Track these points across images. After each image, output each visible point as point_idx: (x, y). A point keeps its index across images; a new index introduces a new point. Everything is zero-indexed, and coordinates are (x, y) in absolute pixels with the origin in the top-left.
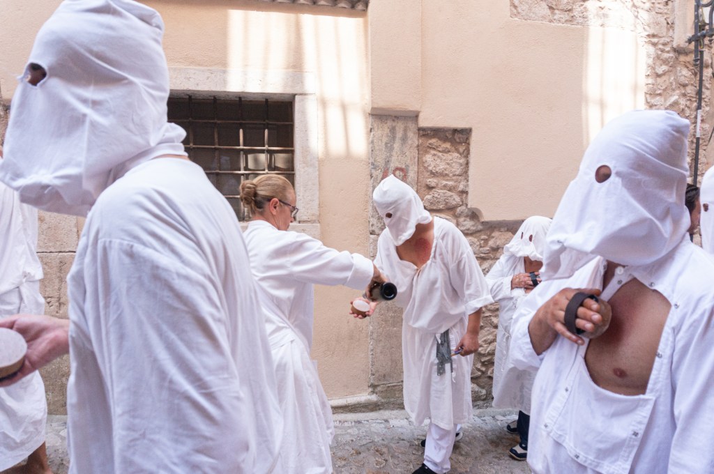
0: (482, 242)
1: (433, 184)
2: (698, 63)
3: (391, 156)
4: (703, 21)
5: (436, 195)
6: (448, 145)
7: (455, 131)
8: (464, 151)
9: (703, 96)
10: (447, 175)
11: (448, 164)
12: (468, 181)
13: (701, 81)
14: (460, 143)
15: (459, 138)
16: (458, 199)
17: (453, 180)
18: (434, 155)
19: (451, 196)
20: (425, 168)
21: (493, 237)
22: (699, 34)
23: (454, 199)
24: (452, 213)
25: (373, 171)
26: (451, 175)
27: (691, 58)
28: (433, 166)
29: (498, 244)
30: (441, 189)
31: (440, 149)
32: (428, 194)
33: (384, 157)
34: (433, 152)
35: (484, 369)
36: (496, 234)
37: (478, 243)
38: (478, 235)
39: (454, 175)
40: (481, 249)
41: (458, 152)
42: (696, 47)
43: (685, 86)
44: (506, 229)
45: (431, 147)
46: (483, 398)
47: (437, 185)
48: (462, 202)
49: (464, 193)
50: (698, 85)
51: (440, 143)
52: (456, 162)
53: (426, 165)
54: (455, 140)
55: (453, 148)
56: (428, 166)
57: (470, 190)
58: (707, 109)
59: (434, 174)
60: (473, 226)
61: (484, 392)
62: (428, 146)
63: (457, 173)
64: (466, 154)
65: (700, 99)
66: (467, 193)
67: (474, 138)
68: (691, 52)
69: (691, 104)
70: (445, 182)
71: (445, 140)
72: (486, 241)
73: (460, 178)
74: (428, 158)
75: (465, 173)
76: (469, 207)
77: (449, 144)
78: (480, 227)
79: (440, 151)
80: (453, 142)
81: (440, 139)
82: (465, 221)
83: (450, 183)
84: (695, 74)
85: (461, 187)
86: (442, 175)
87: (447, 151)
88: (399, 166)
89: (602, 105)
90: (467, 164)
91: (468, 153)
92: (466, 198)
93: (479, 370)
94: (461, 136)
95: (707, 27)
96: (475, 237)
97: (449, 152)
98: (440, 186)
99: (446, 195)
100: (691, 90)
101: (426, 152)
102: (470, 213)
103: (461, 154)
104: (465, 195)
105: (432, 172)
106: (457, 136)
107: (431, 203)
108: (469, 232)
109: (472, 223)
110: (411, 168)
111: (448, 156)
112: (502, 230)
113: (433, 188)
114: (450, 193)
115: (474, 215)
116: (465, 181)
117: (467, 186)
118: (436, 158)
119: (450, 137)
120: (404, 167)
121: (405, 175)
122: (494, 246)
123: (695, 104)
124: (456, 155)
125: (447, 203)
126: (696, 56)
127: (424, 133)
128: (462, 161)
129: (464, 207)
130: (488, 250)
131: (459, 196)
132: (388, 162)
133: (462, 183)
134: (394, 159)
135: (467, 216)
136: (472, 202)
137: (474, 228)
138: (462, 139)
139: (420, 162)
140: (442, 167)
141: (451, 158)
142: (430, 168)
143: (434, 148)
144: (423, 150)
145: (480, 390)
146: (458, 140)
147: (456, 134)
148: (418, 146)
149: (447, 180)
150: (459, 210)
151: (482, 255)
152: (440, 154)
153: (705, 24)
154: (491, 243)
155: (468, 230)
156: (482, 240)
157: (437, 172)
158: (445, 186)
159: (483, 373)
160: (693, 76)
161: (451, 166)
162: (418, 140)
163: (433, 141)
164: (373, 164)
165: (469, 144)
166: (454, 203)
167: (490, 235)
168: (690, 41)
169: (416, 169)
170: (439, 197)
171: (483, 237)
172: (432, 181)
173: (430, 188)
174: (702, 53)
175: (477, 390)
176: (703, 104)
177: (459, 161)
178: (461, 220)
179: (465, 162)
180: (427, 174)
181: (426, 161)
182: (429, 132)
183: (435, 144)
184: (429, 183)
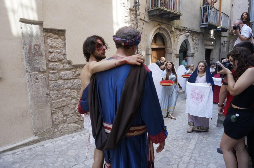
0: (74, 72)
1: (52, 51)
2: (136, 14)
3: (32, 40)
4: (137, 1)
5: (54, 56)
6: (56, 36)
7: (59, 30)
9: (138, 24)
10: (57, 48)
11: (57, 43)
12: (66, 50)
13: (137, 20)
14: (62, 35)
15: (61, 33)
16: (63, 57)
17: (60, 50)
18: (51, 40)
19: (60, 56)
20: (48, 45)
21: (77, 70)
22: (136, 5)
23: (61, 57)
24: (61, 62)
25: (24, 46)
26: (59, 48)
27: (134, 12)
28: (51, 44)
29: (79, 73)
30: (56, 53)
31: (54, 37)
32: (50, 55)
33: (29, 40)
34: (51, 38)
35: (79, 118)
36: (78, 69)
37: (72, 73)
38: (72, 70)
39: (60, 48)
40: (73, 75)
41: (61, 39)
42: (135, 9)
43: (133, 21)
44: (82, 67)
45: (49, 36)
46: (80, 128)
47: (54, 51)
48: (65, 58)
49: (65, 54)
50: (136, 21)
51: (53, 35)
52: (60, 43)
53: (48, 43)
54: (59, 34)
55: (59, 37)
56: (49, 44)
57: (67, 53)
58: (139, 28)
59: (52, 47)
60: (70, 67)
61: (80, 126)
62: (48, 36)
63: (61, 47)
64: (64, 39)
65: (137, 25)
66: (66, 54)
67: (67, 34)
68: (134, 10)
69: (135, 27)
70: (57, 50)
71: (55, 34)
72: (75, 72)
73: (63, 49)
74: (49, 41)
75: (64, 47)
76: (67, 60)
78: (72, 67)
79: (53, 38)
81: (53, 33)
82: (66, 65)
83: (59, 51)
84: (135, 17)
85: (63, 52)
86: (55, 47)
87: (56, 38)
88: (36, 44)
90: (65, 43)
91: (65, 39)
92: (66, 56)
93: (77, 119)
94: (61, 32)
95: (138, 3)
96: (71, 71)
97: (57, 38)
98: (55, 52)
99: (58, 55)
100: (135, 22)
101: (48, 38)
102: (68, 62)
103: (62, 40)
104: (65, 55)
106: (60, 33)
107: (52, 59)
108: (68, 69)
109: (69, 66)
110: (42, 45)
112: (80, 68)
113: (52, 53)
114: (59, 55)
115: (69, 63)
116: (65, 50)
117: (66, 52)
118: (52, 41)
119: (57, 33)
120: (38, 44)
121: (39, 48)
122: (78, 74)
123: (136, 27)
124: (60, 40)
125: (58, 59)
126: (135, 12)
127: (46, 31)
128: (63, 42)
129: (65, 60)
130: (76, 75)
131: (63, 56)
132: (31, 42)
133: (64, 51)
134: (34, 40)
135: (67, 63)
136: (68, 58)
137: (70, 68)
139: (45, 42)
140: (55, 44)
141: (58, 41)
142: (50, 45)
143: (51, 37)
144: (46, 38)
145: (78, 125)
146: (60, 34)
147: (59, 32)
148: (44, 36)
149: (58, 50)
150: (63, 61)
151: (74, 77)
152: (54, 39)
153: (137, 2)
154: (77, 73)
155: (68, 68)
156: (73, 72)
157: (53, 46)
158: (57, 52)
159: (79, 119)
160: (135, 18)
161: (59, 44)
162: (44, 33)
163: (50, 34)
164: (24, 43)
165: (65, 36)
167: (76, 70)
168: (133, 7)
169: (44, 45)
170: (55, 56)
171: (73, 71)
172: (52, 50)
173: (51, 53)
174: (137, 11)
175: (77, 126)
176: (138, 27)
177: (61, 42)
178: (65, 64)
179: (64, 43)
180: (49, 47)
181: (48, 42)
182: (48, 30)
183: (51, 35)
184: (50, 51)
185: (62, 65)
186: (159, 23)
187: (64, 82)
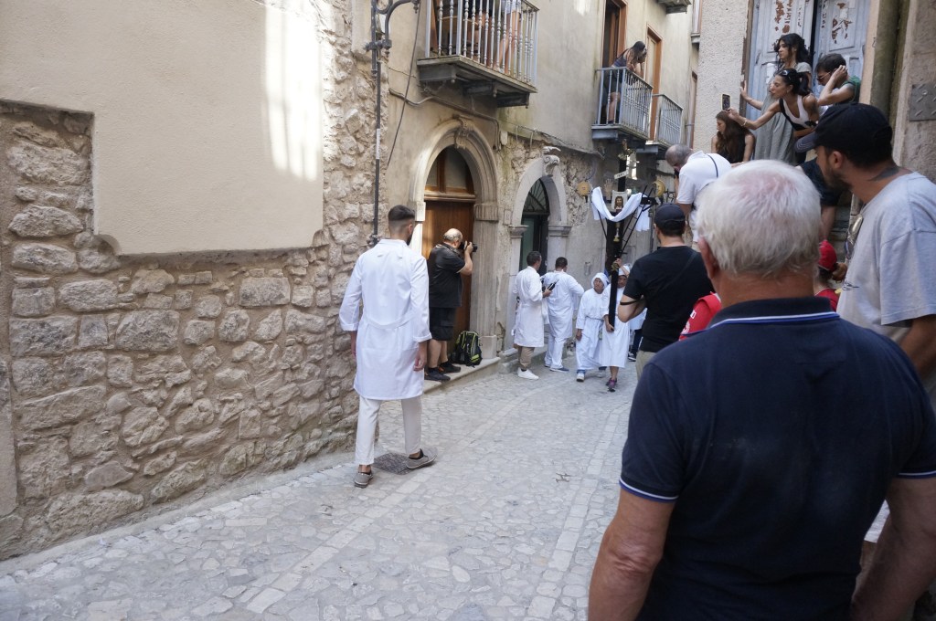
0: (121, 285)
1: (29, 196)
2: (376, 75)
4: (380, 29)
5: (36, 214)
6: (52, 135)
7: (65, 114)
8: (81, 148)
9: (382, 114)
10: (53, 182)
11: (55, 165)
12: (91, 194)
13: (379, 96)
14: (75, 134)
15: (73, 126)
16: (76, 221)
17: (64, 191)
18: (28, 149)
19: (64, 216)
20: (13, 169)
21: (138, 278)
22: (376, 43)
23: (70, 221)
24: (67, 242)
26: (61, 183)
27: (369, 68)
28: (26, 166)
29: (145, 287)
30: (46, 205)
31: (39, 141)
32: (21, 212)
34: (25, 143)
35: (137, 467)
36: (142, 273)
37: (115, 287)
38: (113, 275)
39: (68, 184)
40: (120, 296)
41: (72, 148)
42: (374, 56)
43: (364, 99)
44: (157, 265)
45: (20, 135)
46: (138, 507)
47: (37, 197)
48: (84, 225)
49: (86, 211)
50: (376, 100)
51: (37, 130)
52: (69, 163)
53: (13, 164)
54: (66, 128)
55: (62, 141)
56: (17, 166)
57: (96, 207)
58: (385, 128)
59: (28, 180)
60: (105, 262)
61: (140, 498)
62: (15, 134)
63: (72, 180)
64: (86, 151)
65: (379, 117)
66: (91, 212)
67: (98, 128)
68: (369, 61)
69: (370, 121)
70: (51, 194)
71: (47, 126)
72: (127, 284)
73: (78, 188)
74: (16, 152)
75: (85, 180)
76: (96, 233)
77: (56, 133)
78: (116, 264)
79: (38, 144)
80: (62, 131)
81: (37, 123)
82: (90, 254)
83: (61, 196)
84: (374, 87)
85: (80, 202)
86: (44, 182)
87: (46, 144)
89: (285, 109)
90: (89, 167)
91: (90, 151)
92: (91, 219)
93: (130, 470)
94: (75, 123)
95: (383, 37)
96: (110, 279)
97: (55, 145)
98: (41, 199)
99: (55, 214)
100: (370, 105)
101: (12, 143)
102: (98, 243)
103: (76, 152)
104: (87, 216)
105: (24, 176)
106: (68, 123)
107: (28, 227)
108: (99, 271)
109: (103, 257)
111: (56, 154)
112: (151, 267)
113: (29, 202)
114: (62, 212)
115: (105, 246)
116: (87, 194)
117: (90, 201)
118: (31, 154)
119: (55, 122)
122: (141, 291)
123: (374, 122)
124: (68, 151)
125: (56, 227)
126: (374, 67)
127: (6, 110)
128: (79, 162)
129: (87, 234)
130: (131, 297)
131: (79, 216)
133: (82, 196)
135: (93, 247)
136: (100, 226)
137: (107, 265)
138: (77, 129)
140: (43, 168)
141: (59, 155)
142: (22, 169)
143: (27, 138)
144: (3, 139)
145: (134, 496)
146: (70, 129)
147: (67, 120)
149: (55, 191)
150: (78, 238)
151: (123, 304)
152: (39, 148)
153: (381, 33)
154: (135, 286)
155: (97, 268)
156: (121, 282)
157: (34, 177)
158: (51, 201)
159: (136, 472)
160: (371, 90)
161: (60, 169)
163: (24, 125)
165: (90, 137)
166: (70, 227)
167: (133, 274)
168: (367, 48)
170: (41, 216)
171: (121, 278)
172: (28, 191)
173: (23, 202)
174: (379, 64)
175: (128, 498)
176: (381, 123)
177: (73, 161)
178: (84, 253)
179: (86, 165)
180: (17, 179)
181: (13, 158)
182: (15, 110)
183: (29, 131)
184: (21, 194)
185: (74, 255)
186: (457, 112)
187: (79, 323)
